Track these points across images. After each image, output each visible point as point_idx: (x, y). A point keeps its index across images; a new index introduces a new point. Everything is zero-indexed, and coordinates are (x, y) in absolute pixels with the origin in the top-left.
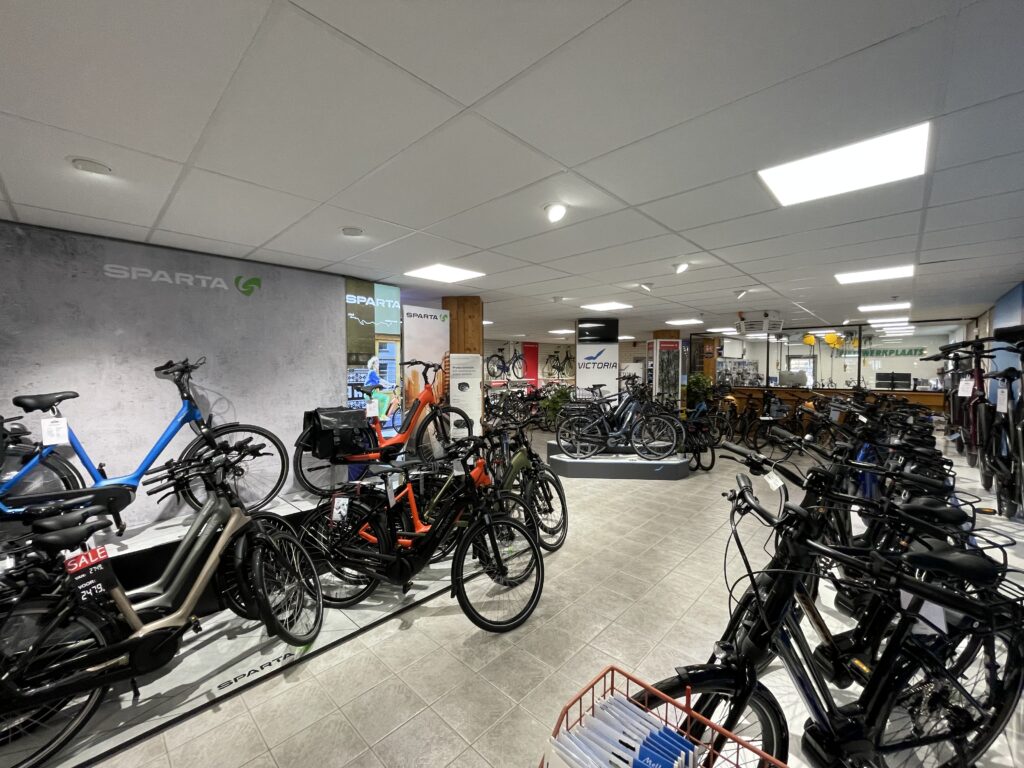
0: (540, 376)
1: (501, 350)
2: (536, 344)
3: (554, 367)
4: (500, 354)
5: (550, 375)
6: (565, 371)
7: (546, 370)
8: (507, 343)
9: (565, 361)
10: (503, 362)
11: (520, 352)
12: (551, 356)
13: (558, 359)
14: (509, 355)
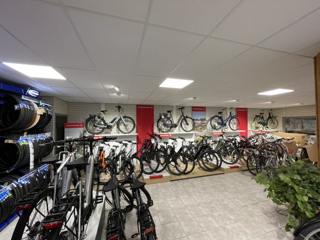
0: (249, 129)
1: (220, 113)
2: (247, 109)
3: (259, 123)
4: (220, 115)
5: (257, 128)
6: (268, 126)
7: (253, 125)
8: (225, 109)
9: (268, 119)
10: (222, 120)
11: (234, 114)
12: (257, 116)
13: (262, 118)
14: (226, 116)
